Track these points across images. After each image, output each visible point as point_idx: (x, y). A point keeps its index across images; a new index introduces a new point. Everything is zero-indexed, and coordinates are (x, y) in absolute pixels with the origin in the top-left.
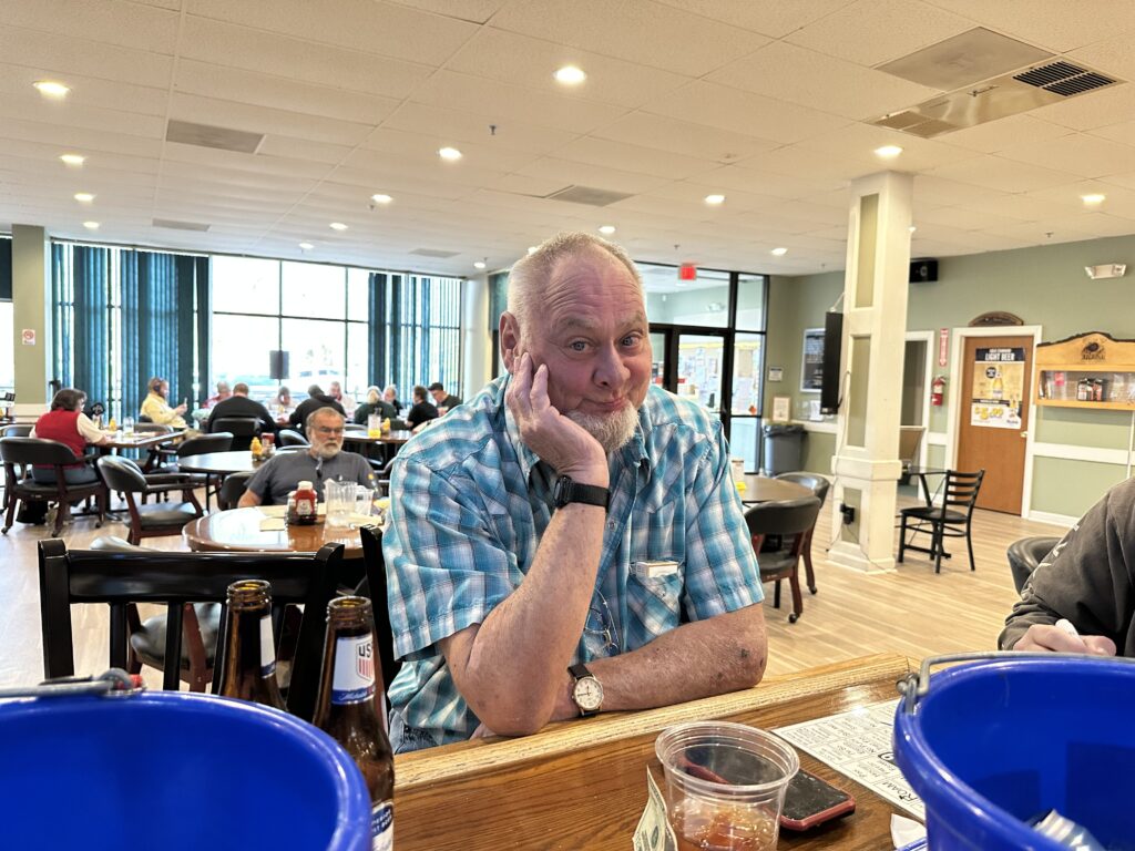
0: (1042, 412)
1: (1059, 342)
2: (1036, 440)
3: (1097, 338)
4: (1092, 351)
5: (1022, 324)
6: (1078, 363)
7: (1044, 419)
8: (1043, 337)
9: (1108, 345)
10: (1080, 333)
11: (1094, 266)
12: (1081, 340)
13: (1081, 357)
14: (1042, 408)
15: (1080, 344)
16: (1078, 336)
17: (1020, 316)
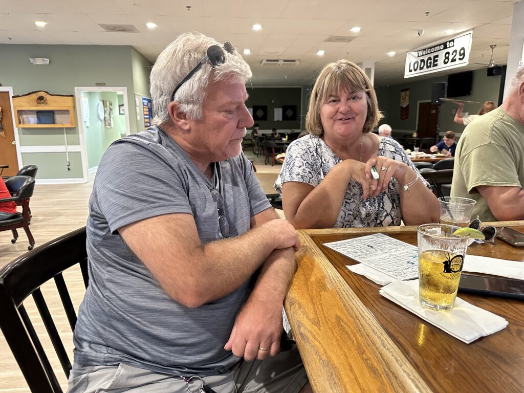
0: (21, 132)
1: (23, 95)
2: (21, 145)
3: (43, 94)
4: (41, 100)
5: (1, 86)
6: (35, 106)
7: (23, 134)
8: (14, 93)
9: (48, 97)
10: (34, 91)
11: (34, 57)
13: (36, 103)
14: (21, 130)
15: (35, 96)
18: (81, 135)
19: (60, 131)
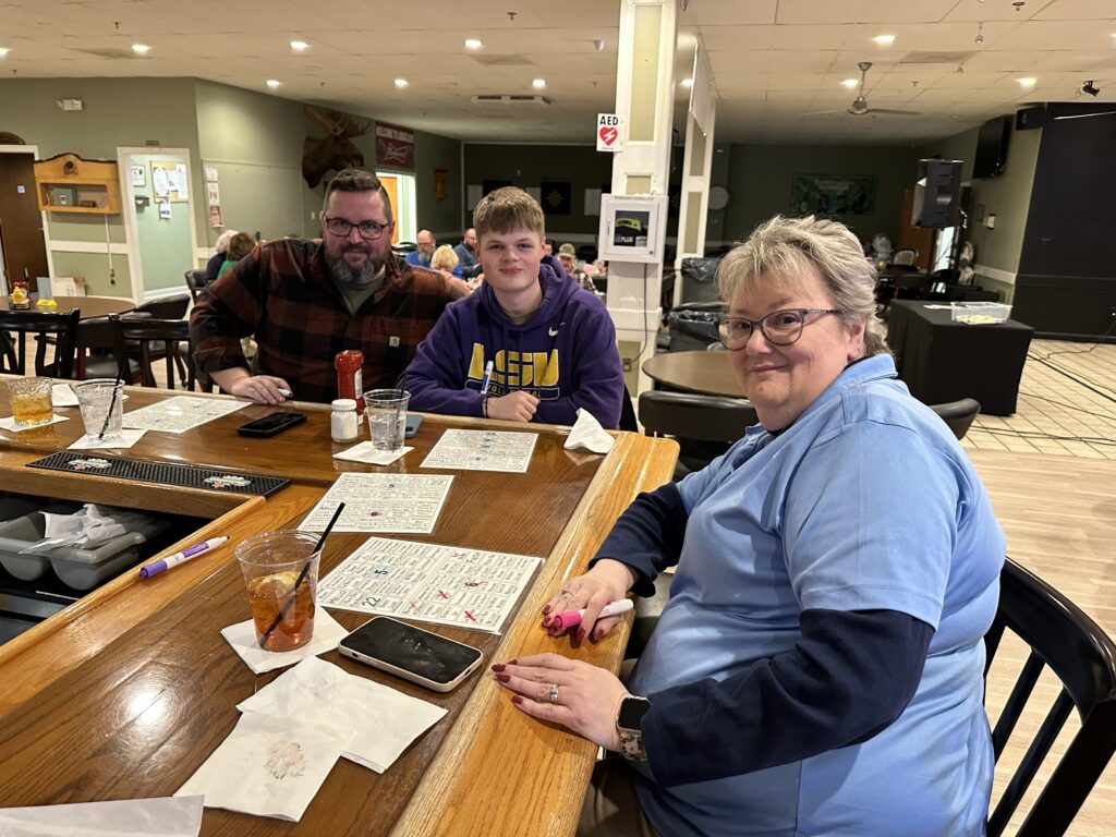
0: (50, 216)
1: (48, 160)
2: (51, 238)
3: (72, 158)
4: (70, 168)
5: (24, 144)
6: (63, 177)
7: (54, 220)
8: (40, 156)
9: (78, 163)
10: (62, 153)
11: (61, 100)
12: (61, 159)
13: (64, 172)
14: (49, 214)
15: (61, 162)
16: (60, 156)
17: (21, 137)
18: (127, 227)
19: (98, 219)
